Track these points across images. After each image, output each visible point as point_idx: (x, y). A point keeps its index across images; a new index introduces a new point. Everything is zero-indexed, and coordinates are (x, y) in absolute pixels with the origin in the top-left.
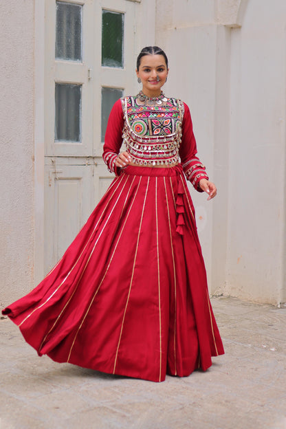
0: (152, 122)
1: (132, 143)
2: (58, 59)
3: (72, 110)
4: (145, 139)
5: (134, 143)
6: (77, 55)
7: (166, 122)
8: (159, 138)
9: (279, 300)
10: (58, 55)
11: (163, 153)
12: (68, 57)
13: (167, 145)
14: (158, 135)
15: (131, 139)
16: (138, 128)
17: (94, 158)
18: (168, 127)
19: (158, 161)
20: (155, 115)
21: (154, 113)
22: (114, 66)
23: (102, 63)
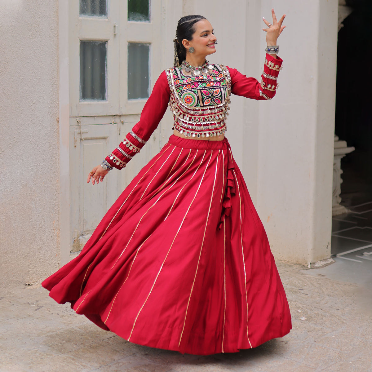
0: (202, 93)
1: (182, 116)
2: (83, 15)
3: (97, 68)
4: (196, 110)
5: (184, 115)
6: (102, 11)
7: (216, 92)
8: (210, 109)
9: (310, 261)
10: (83, 11)
11: (215, 124)
12: (93, 12)
13: (218, 116)
14: (208, 106)
15: (180, 111)
16: (188, 100)
17: (120, 116)
18: (218, 96)
19: (211, 132)
20: (204, 85)
21: (202, 82)
22: (141, 20)
23: (129, 17)
